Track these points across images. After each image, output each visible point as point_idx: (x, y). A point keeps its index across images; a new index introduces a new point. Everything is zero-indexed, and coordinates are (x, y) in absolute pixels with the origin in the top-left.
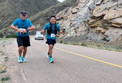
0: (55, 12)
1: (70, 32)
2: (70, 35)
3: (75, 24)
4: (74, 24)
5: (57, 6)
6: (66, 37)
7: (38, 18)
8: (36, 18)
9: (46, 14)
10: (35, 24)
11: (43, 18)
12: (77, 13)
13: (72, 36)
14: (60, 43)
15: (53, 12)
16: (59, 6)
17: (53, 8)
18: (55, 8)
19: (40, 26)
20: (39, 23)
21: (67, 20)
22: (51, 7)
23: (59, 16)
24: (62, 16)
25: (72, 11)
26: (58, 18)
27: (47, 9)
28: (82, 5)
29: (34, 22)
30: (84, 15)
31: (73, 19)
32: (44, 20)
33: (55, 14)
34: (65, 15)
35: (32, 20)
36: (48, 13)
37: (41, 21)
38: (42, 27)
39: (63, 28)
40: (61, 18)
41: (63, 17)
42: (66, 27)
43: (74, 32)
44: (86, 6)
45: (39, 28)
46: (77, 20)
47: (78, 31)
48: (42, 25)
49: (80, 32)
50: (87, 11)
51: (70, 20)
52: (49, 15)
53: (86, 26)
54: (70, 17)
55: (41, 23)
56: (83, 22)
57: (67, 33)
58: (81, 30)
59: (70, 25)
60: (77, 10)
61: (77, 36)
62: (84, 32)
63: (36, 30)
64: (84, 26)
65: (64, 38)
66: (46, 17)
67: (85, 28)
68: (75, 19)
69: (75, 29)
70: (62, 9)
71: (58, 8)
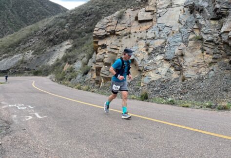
0: (66, 26)
1: (155, 67)
2: (159, 75)
3: (162, 47)
4: (156, 46)
5: (70, 14)
7: (28, 37)
8: (21, 37)
9: (46, 30)
10: (21, 49)
11: (39, 39)
12: (151, 20)
13: (163, 77)
14: (143, 100)
15: (62, 26)
17: (62, 18)
18: (65, 18)
19: (33, 54)
20: (31, 47)
21: (130, 37)
22: (57, 16)
23: (103, 29)
24: (112, 28)
25: (136, 18)
26: (102, 33)
27: (46, 19)
28: (161, 3)
29: (17, 46)
30: (178, 24)
31: (150, 35)
32: (41, 41)
33: (65, 30)
34: (119, 27)
35: (12, 41)
36: (50, 27)
37: (34, 43)
38: (38, 58)
40: (109, 34)
41: (114, 31)
42: (137, 56)
43: (170, 69)
44: (174, 6)
45: (31, 60)
46: (162, 38)
47: (186, 64)
48: (37, 52)
49: (193, 66)
50: (181, 15)
51: (138, 38)
52: (54, 31)
53: (205, 50)
54: (138, 31)
55: (36, 47)
56: (191, 40)
57: (146, 70)
58: (194, 61)
59: (145, 48)
60: (152, 15)
61: (189, 79)
62: (206, 67)
63: (25, 63)
64: (200, 52)
65: (142, 83)
66: (46, 35)
67: (205, 58)
68: (153, 34)
69: (169, 60)
70: (81, 20)
71: (72, 17)
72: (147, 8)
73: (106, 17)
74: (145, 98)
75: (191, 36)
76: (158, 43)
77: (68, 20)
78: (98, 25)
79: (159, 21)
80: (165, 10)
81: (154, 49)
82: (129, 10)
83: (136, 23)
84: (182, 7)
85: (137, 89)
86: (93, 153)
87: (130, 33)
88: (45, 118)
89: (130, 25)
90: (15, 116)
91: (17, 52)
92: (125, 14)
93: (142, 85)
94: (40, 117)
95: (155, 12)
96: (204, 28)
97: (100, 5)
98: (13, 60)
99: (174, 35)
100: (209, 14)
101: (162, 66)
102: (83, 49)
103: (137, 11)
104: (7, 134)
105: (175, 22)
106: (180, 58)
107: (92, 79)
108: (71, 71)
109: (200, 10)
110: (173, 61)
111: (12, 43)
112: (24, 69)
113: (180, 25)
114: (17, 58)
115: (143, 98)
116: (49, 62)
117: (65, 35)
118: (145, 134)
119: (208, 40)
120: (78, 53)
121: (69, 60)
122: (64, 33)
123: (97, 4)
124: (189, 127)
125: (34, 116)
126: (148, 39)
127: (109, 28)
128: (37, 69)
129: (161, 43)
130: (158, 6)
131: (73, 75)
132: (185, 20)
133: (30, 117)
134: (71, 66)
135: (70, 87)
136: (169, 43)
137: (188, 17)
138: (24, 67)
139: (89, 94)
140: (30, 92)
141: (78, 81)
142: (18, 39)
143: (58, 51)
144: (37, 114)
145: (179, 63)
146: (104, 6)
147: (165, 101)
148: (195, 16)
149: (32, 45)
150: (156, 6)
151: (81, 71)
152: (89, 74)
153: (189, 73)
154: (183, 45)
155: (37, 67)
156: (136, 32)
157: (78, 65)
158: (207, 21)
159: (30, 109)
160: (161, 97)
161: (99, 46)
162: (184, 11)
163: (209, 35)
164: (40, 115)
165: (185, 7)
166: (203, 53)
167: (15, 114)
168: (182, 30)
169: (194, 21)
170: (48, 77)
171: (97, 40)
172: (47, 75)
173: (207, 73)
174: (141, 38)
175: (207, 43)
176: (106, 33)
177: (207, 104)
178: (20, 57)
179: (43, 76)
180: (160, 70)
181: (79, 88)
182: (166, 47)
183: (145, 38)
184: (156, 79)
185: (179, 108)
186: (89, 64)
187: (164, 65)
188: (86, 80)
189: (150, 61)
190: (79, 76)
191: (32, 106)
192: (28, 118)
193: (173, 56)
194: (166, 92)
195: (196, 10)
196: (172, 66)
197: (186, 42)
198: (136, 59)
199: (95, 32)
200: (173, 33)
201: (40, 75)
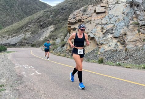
0: (50, 17)
2: (110, 47)
3: (112, 29)
4: (108, 28)
6: (101, 50)
7: (27, 23)
8: (24, 24)
9: (38, 19)
10: (23, 31)
11: (34, 25)
12: (105, 12)
13: (113, 48)
15: (48, 16)
16: (55, 9)
18: (50, 11)
19: (31, 34)
20: (30, 30)
21: (91, 23)
22: (45, 10)
25: (95, 11)
26: (73, 21)
27: (38, 13)
29: (21, 29)
30: (123, 14)
31: (104, 21)
32: (35, 26)
33: (50, 19)
34: (84, 17)
35: (18, 26)
36: (41, 17)
37: (31, 27)
38: (34, 36)
39: (89, 36)
40: (77, 21)
41: (81, 19)
42: (95, 35)
43: (117, 43)
44: (119, 3)
45: (30, 37)
46: (112, 24)
47: (127, 40)
48: (33, 33)
49: (132, 42)
50: (124, 8)
51: (96, 23)
52: (43, 20)
53: (141, 31)
54: (96, 19)
55: (32, 30)
56: (131, 24)
57: (101, 44)
58: (133, 38)
59: (101, 30)
60: (105, 9)
61: (130, 50)
62: (141, 42)
63: (26, 39)
64: (137, 32)
65: (99, 52)
66: (38, 22)
67: (141, 36)
68: (106, 21)
69: (116, 38)
70: (60, 13)
71: (54, 11)
72: (102, 5)
73: (76, 11)
74: (101, 62)
75: (131, 22)
76: (109, 27)
77: (51, 13)
78: (71, 16)
79: (110, 12)
80: (113, 6)
81: (107, 31)
82: (90, 6)
83: (95, 14)
84: (125, 4)
85: (96, 56)
86: (73, 96)
87: (91, 21)
88: (42, 74)
89: (91, 16)
90: (24, 72)
91: (21, 33)
92: (88, 9)
93: (99, 54)
94: (39, 74)
95: (107, 7)
96: (140, 17)
97: (71, 3)
98: (19, 38)
99: (119, 21)
100: (143, 8)
101: (112, 42)
102: (61, 31)
103: (95, 6)
104: (21, 83)
105: (120, 13)
106: (123, 36)
107: (67, 50)
108: (54, 45)
109: (137, 5)
110: (119, 38)
111: (18, 27)
112: (25, 43)
113: (124, 15)
114: (21, 36)
115: (100, 62)
116: (41, 39)
117: (50, 22)
118: (104, 85)
119: (142, 24)
120: (58, 33)
121: (52, 38)
122: (49, 21)
123: (70, 2)
124: (132, 81)
125: (35, 72)
126: (103, 24)
127: (78, 17)
128: (33, 43)
129: (111, 26)
130: (109, 3)
131: (55, 47)
132: (127, 12)
133: (33, 74)
134: (54, 41)
135: (54, 54)
136: (116, 27)
137: (129, 10)
138: (26, 42)
139: (66, 59)
140: (30, 58)
141: (59, 51)
142: (22, 25)
143: (46, 32)
144: (36, 71)
145: (123, 40)
146: (74, 3)
147: (114, 64)
148: (134, 9)
149: (30, 29)
150: (107, 3)
151: (60, 45)
152: (65, 46)
153: (130, 46)
154: (125, 28)
155: (33, 42)
156: (95, 20)
157: (58, 41)
158: (142, 12)
159: (32, 68)
160: (112, 61)
161: (72, 29)
162: (126, 6)
163: (143, 21)
164: (38, 72)
165: (127, 3)
166: (139, 33)
167: (24, 71)
168: (125, 18)
169: (133, 12)
170: (40, 48)
171: (70, 25)
172: (39, 47)
173: (142, 46)
174: (98, 24)
175: (142, 26)
176: (76, 21)
177: (143, 66)
178: (23, 36)
179: (37, 47)
180: (110, 44)
181: (59, 55)
182: (115, 29)
183: (100, 24)
184: (108, 50)
185: (124, 68)
186: (65, 40)
187: (113, 40)
188: (63, 50)
189: (104, 38)
190: (59, 48)
191: (33, 67)
192: (32, 74)
193: (119, 35)
194: (114, 58)
195: (135, 5)
196: (119, 41)
197: (128, 26)
198: (95, 37)
199: (69, 20)
200: (119, 20)
201: (35, 47)
